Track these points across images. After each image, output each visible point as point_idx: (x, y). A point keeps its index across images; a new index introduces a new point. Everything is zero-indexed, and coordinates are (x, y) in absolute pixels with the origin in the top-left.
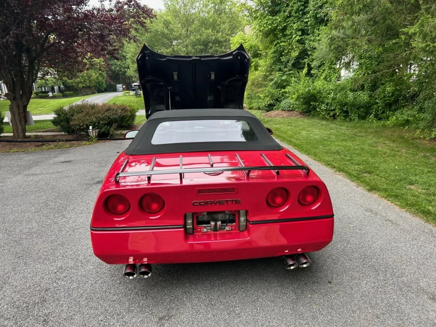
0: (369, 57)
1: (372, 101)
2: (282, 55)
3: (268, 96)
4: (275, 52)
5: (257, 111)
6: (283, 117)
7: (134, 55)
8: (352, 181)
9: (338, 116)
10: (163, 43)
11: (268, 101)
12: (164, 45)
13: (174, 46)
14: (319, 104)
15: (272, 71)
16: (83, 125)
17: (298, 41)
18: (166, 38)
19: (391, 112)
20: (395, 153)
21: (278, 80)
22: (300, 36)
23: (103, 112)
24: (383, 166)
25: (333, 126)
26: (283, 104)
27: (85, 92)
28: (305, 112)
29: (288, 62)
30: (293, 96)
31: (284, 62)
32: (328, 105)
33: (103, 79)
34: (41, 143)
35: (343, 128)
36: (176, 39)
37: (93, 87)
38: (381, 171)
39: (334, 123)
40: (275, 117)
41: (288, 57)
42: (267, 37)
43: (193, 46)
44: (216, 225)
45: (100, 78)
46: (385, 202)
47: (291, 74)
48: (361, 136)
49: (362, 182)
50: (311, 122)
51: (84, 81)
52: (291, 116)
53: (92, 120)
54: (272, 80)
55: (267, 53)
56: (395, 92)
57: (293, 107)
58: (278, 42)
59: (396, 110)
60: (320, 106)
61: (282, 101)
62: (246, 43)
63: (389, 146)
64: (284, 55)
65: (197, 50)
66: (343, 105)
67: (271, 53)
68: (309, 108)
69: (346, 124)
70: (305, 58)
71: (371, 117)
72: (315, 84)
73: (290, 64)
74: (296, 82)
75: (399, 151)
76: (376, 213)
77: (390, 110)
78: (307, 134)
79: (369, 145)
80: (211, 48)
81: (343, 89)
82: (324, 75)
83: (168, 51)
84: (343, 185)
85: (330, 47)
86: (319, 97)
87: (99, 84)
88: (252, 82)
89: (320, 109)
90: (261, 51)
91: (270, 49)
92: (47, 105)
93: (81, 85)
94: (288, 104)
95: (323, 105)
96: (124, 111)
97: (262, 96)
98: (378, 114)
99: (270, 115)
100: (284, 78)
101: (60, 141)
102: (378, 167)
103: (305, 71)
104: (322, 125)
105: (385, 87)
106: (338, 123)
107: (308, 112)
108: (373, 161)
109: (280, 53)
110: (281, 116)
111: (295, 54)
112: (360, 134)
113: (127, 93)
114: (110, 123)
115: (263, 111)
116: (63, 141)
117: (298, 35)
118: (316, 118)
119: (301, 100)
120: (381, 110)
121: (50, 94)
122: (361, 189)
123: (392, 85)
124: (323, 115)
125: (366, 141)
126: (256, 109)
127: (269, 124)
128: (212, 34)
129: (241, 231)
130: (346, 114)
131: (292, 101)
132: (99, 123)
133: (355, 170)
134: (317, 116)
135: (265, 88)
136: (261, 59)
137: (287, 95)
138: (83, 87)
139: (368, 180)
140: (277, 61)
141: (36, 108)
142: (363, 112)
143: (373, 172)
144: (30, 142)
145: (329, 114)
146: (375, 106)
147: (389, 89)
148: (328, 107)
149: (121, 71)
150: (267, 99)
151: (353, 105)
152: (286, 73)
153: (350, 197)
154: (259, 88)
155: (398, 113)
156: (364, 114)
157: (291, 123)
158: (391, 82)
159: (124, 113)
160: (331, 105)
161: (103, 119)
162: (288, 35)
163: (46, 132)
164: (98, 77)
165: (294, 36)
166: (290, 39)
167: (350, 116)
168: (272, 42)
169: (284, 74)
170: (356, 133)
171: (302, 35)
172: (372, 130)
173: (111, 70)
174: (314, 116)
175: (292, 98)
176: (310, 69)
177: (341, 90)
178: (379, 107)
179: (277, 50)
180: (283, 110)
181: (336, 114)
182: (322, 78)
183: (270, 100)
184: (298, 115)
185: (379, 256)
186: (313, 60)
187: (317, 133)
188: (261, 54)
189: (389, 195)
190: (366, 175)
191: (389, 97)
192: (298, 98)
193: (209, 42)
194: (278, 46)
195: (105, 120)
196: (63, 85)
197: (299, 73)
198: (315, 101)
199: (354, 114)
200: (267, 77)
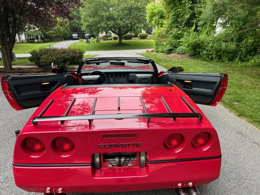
0: (238, 19)
1: (238, 49)
2: (178, 17)
3: (168, 44)
4: (174, 15)
5: (161, 53)
6: (178, 58)
7: (85, 17)
8: (226, 108)
9: (214, 58)
10: (104, 9)
11: (168, 47)
12: (104, 10)
13: (110, 11)
14: (202, 50)
15: (172, 28)
16: (48, 62)
17: (190, 8)
18: (106, 6)
19: (251, 57)
20: (255, 86)
21: (175, 34)
22: (191, 4)
23: (60, 54)
24: (248, 97)
25: (211, 65)
26: (178, 49)
27: (57, 39)
28: (192, 55)
29: (182, 22)
30: (185, 45)
31: (180, 22)
32: (208, 51)
33: (68, 31)
34: (21, 74)
35: (217, 67)
36: (112, 6)
37: (61, 36)
38: (247, 101)
39: (211, 63)
40: (173, 58)
41: (182, 18)
42: (169, 5)
43: (122, 11)
44: (120, 161)
45: (66, 31)
46: (251, 126)
47: (184, 30)
48: (230, 73)
49: (233, 109)
50: (196, 62)
51: (56, 33)
52: (183, 58)
53: (53, 59)
54: (171, 33)
55: (169, 16)
56: (254, 43)
57: (185, 51)
58: (176, 9)
59: (254, 55)
60: (202, 51)
61: (177, 47)
62: (156, 9)
63: (250, 81)
64: (180, 17)
65: (125, 14)
66: (218, 51)
67: (172, 16)
68: (195, 52)
69: (220, 64)
70: (194, 19)
71: (237, 59)
72: (200, 37)
73: (183, 23)
74: (187, 35)
75: (257, 85)
76: (245, 136)
77: (250, 55)
78: (194, 70)
79: (236, 80)
80: (134, 12)
81: (218, 40)
82: (206, 31)
83: (107, 14)
84: (219, 111)
85: (214, 11)
86: (202, 45)
87: (65, 35)
88: (158, 34)
89: (202, 53)
90: (165, 14)
91: (171, 13)
92: (34, 47)
93: (54, 35)
94: (182, 50)
95: (205, 51)
96: (74, 53)
97: (165, 44)
98: (242, 58)
99: (170, 56)
100: (179, 32)
101: (32, 72)
102: (244, 97)
103: (194, 28)
104: (204, 64)
105: (247, 40)
106: (215, 63)
107: (194, 55)
108: (240, 92)
109: (177, 16)
110: (177, 58)
111: (187, 16)
112: (229, 72)
113: (82, 40)
114: (65, 61)
115: (165, 54)
116: (35, 72)
117: (190, 4)
118: (200, 59)
119: (190, 47)
120: (244, 55)
121: (36, 41)
122: (233, 115)
123: (253, 38)
124: (204, 58)
125: (234, 77)
126: (161, 52)
127: (169, 63)
128: (135, 3)
129: (141, 167)
130: (220, 57)
131: (184, 48)
132: (58, 61)
133: (227, 99)
134: (200, 58)
135: (167, 39)
136: (165, 20)
137: (181, 43)
138: (56, 36)
139: (237, 108)
140: (175, 21)
141: (27, 49)
142: (231, 56)
143: (241, 101)
144: (14, 72)
145: (208, 57)
146: (240, 52)
147: (250, 41)
148: (208, 52)
149: (78, 27)
150: (168, 46)
151: (225, 51)
152: (181, 29)
153: (225, 121)
154: (163, 39)
155: (255, 58)
156: (232, 57)
157: (183, 62)
158: (252, 36)
159: (75, 54)
160: (210, 51)
161: (60, 58)
162: (183, 4)
163: (28, 65)
164: (64, 30)
165: (187, 4)
166: (184, 6)
167: (222, 58)
168: (172, 9)
169: (179, 30)
170: (227, 70)
171: (193, 3)
172: (237, 69)
173: (73, 26)
174: (198, 58)
175: (184, 46)
176: (197, 26)
177: (217, 41)
178: (243, 53)
179: (176, 14)
180: (178, 53)
181: (213, 57)
182: (205, 32)
183: (170, 47)
184: (188, 57)
185: (251, 176)
186: (199, 20)
187: (200, 70)
188: (165, 16)
189: (254, 121)
190: (235, 103)
191: (250, 46)
192: (188, 46)
193: (132, 9)
194: (176, 11)
195: (61, 59)
196: (44, 35)
197: (189, 29)
198: (199, 48)
199: (225, 57)
200: (169, 31)
